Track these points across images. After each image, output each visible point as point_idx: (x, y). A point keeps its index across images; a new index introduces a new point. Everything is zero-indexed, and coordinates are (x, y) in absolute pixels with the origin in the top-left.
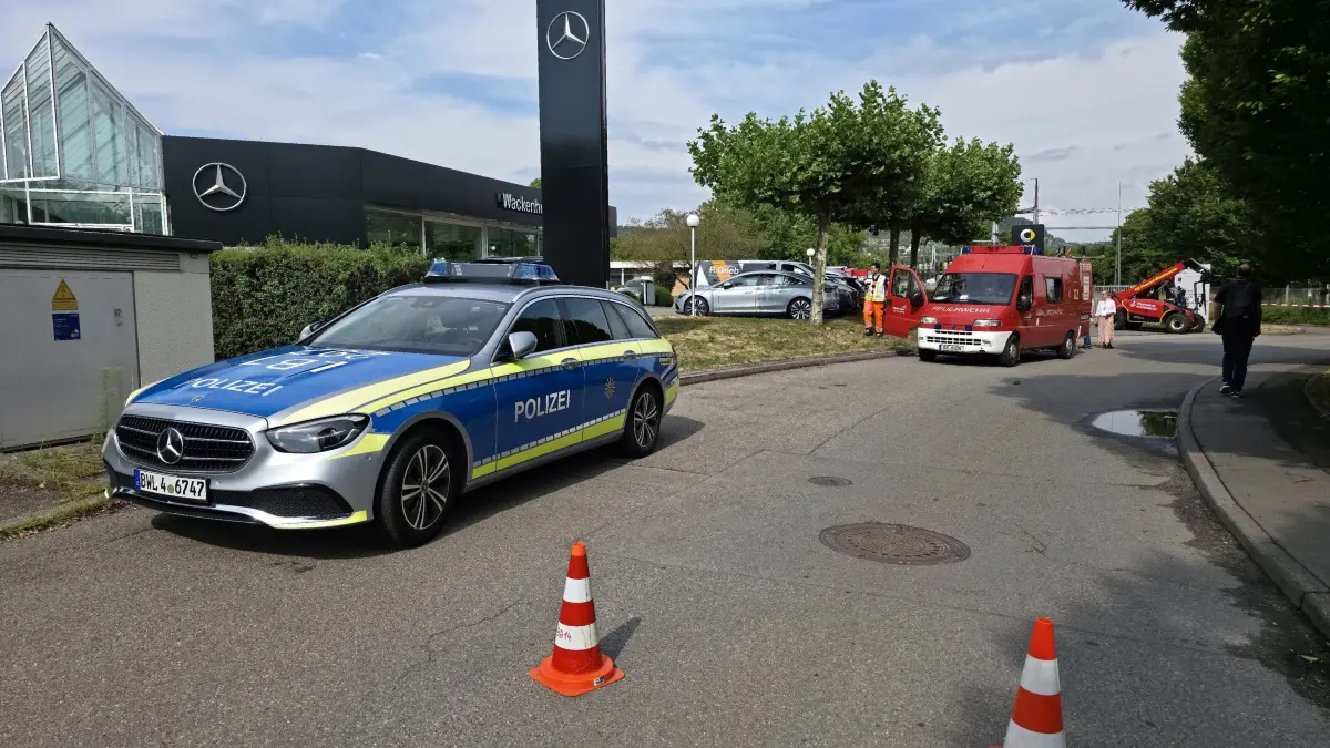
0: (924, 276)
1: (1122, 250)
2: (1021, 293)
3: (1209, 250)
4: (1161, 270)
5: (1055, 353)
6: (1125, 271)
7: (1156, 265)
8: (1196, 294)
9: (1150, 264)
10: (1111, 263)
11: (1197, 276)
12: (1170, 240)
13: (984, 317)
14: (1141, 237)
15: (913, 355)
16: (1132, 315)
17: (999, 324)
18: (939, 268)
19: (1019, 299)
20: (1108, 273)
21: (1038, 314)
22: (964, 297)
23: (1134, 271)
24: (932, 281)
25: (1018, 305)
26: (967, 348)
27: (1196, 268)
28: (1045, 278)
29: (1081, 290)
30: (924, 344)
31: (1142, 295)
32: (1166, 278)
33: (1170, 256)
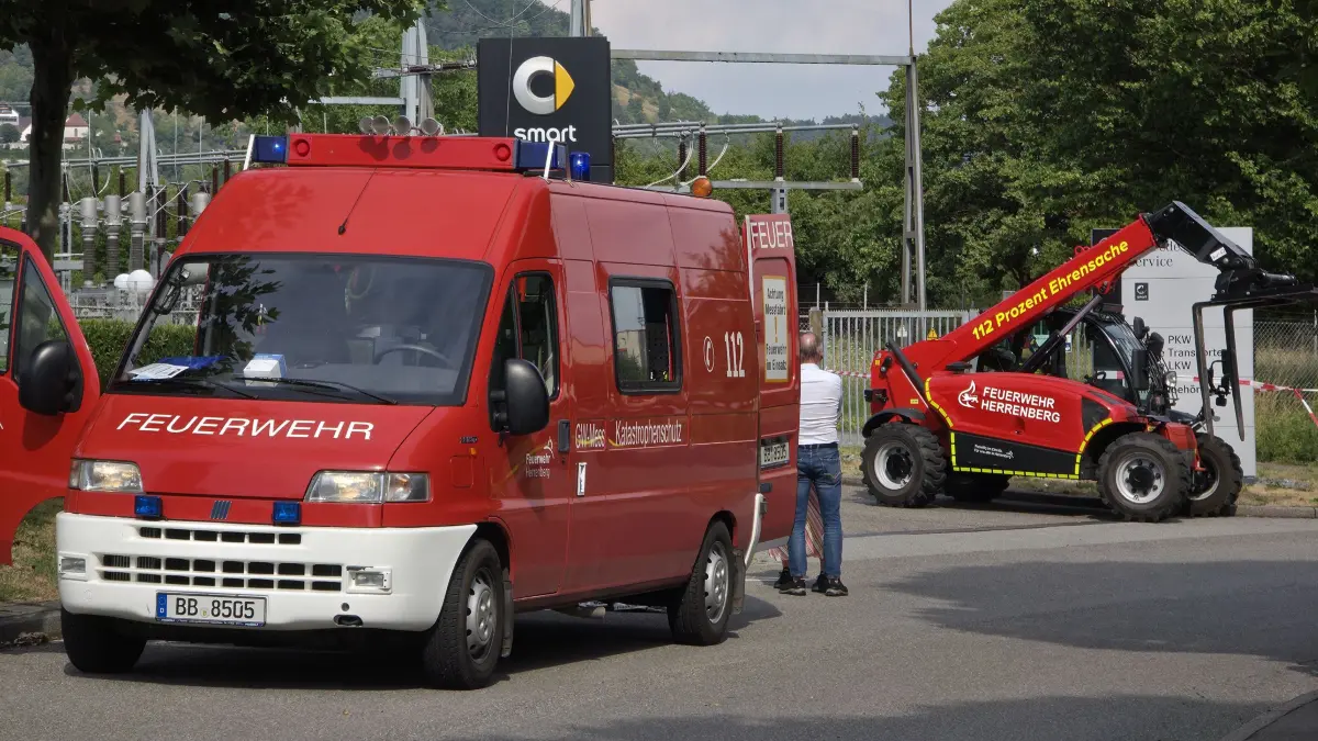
0: (107, 256)
1: (927, 156)
2: (505, 352)
3: (1248, 167)
4: (1075, 249)
5: (658, 617)
6: (942, 248)
7: (1056, 224)
8: (1200, 354)
9: (1039, 222)
10: (888, 209)
11: (1203, 278)
12: (1104, 122)
13: (350, 457)
14: (1000, 103)
15: (43, 644)
16: (966, 442)
17: (418, 492)
18: (172, 220)
19: (499, 377)
20: (877, 253)
21: (581, 442)
22: (262, 366)
23: (977, 252)
24: (140, 281)
25: (496, 404)
26: (284, 607)
27: (1197, 243)
28: (607, 283)
29: (755, 334)
30: (89, 592)
31: (997, 357)
32: (1089, 284)
33: (1111, 191)
